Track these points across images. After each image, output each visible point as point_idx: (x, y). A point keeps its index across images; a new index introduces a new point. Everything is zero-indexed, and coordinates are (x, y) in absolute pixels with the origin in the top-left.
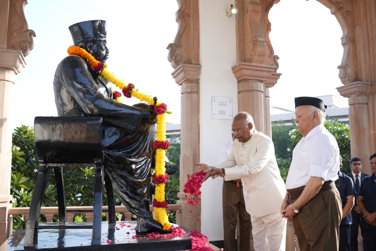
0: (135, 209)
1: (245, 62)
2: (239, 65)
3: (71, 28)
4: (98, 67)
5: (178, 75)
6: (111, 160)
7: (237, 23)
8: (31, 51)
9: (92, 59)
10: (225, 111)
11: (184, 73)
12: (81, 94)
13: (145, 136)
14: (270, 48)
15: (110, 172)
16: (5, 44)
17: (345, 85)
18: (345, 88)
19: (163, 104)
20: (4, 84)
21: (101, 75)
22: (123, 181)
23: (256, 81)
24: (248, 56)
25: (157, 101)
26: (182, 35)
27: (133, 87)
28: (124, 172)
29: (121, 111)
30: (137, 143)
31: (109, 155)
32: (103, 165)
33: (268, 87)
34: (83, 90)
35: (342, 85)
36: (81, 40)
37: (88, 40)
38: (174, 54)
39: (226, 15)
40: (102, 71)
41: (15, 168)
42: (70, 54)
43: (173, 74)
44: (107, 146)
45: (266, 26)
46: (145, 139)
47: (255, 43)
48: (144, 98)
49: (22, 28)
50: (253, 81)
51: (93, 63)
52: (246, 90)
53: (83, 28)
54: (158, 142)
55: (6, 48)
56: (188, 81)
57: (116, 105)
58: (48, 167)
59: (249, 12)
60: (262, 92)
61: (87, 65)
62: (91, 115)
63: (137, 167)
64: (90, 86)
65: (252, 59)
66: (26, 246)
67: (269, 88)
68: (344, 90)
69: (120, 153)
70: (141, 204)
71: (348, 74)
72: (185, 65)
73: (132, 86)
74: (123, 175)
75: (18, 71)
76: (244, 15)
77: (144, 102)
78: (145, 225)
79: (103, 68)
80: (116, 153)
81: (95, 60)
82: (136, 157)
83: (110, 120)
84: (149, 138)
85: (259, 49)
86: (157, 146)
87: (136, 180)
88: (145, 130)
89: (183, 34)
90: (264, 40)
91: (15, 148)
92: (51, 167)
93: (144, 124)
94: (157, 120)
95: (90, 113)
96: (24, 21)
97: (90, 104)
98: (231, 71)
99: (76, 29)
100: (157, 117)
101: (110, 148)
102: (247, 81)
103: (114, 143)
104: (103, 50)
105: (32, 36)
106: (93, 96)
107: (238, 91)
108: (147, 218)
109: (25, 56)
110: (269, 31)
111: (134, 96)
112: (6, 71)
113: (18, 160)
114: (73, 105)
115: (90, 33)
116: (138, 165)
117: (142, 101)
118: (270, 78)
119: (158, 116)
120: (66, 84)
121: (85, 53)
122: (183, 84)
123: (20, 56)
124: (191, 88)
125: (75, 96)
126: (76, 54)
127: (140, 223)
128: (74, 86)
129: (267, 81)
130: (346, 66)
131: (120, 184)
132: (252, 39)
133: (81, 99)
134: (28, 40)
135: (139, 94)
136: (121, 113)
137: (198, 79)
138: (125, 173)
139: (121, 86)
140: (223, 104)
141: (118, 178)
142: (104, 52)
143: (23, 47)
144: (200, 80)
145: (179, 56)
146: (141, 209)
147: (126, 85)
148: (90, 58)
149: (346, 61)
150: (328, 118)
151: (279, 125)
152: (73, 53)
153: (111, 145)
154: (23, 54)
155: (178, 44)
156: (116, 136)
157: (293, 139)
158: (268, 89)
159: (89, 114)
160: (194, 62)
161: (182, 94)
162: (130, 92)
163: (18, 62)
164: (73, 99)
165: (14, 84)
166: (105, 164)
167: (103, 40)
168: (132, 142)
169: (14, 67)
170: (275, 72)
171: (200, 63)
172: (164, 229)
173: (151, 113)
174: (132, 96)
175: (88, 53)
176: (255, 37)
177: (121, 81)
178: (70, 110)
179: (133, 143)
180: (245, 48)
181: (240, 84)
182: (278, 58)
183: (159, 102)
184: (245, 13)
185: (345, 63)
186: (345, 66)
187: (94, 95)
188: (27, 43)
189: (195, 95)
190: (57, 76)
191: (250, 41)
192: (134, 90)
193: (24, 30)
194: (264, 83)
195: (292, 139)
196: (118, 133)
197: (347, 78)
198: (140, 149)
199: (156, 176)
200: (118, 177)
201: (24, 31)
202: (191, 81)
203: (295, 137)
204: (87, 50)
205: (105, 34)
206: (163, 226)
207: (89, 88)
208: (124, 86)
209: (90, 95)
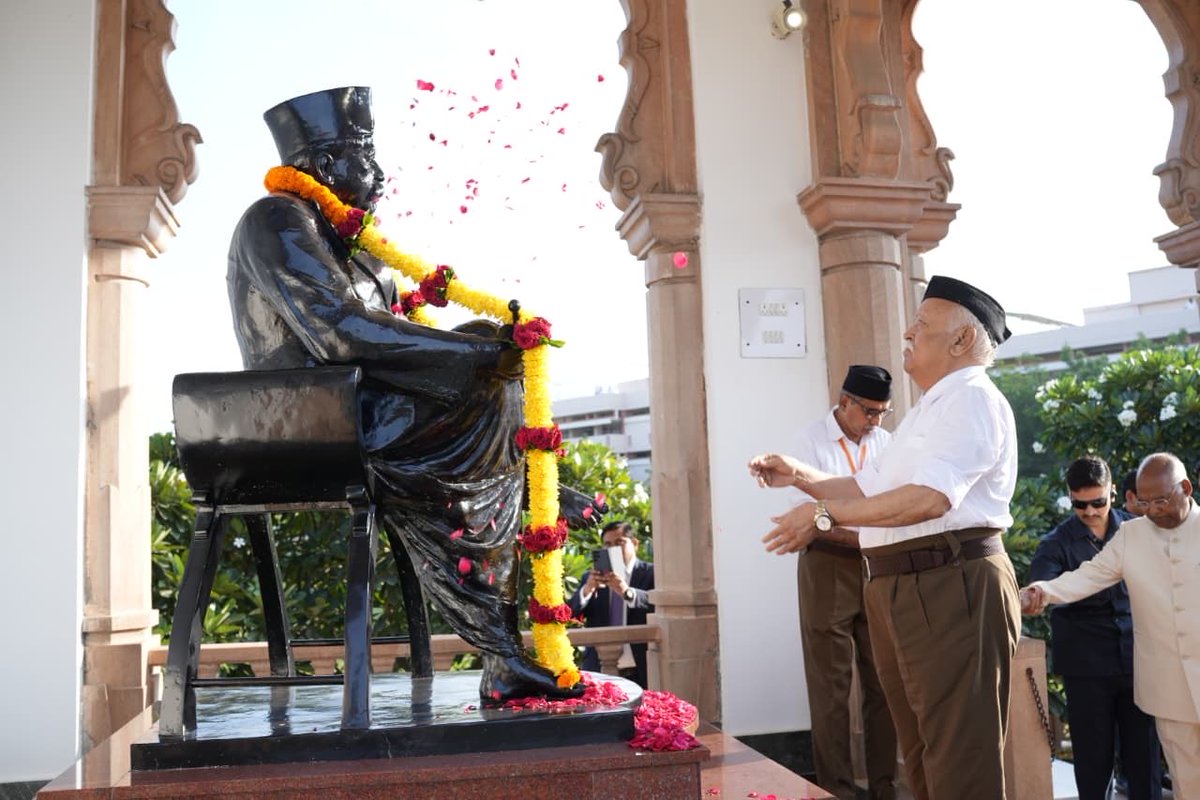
0: (477, 629)
1: (839, 174)
2: (818, 188)
3: (271, 116)
4: (347, 223)
5: (633, 228)
6: (394, 488)
7: (808, 56)
8: (190, 186)
9: (331, 203)
10: (781, 333)
11: (650, 221)
12: (300, 305)
13: (493, 416)
14: (923, 127)
15: (402, 526)
16: (115, 172)
17: (1181, 227)
18: (1183, 239)
19: (539, 319)
20: (118, 286)
21: (358, 247)
22: (437, 550)
23: (876, 233)
24: (846, 157)
25: (520, 312)
26: (640, 104)
27: (451, 275)
28: (438, 523)
29: (415, 345)
30: (469, 437)
31: (389, 476)
32: (373, 502)
33: (919, 249)
34: (306, 294)
35: (1172, 228)
36: (300, 148)
37: (319, 147)
38: (618, 166)
39: (773, 35)
40: (359, 235)
41: (177, 537)
42: (271, 192)
43: (619, 228)
44: (379, 448)
45: (905, 58)
46: (492, 424)
47: (864, 113)
48: (484, 305)
49: (162, 120)
50: (867, 232)
51: (333, 212)
52: (845, 265)
53: (304, 116)
54: (530, 430)
55: (118, 181)
56: (664, 245)
57: (397, 328)
58: (221, 515)
59: (841, 17)
60: (898, 267)
61: (316, 222)
62: (329, 363)
63: (477, 507)
64: (326, 280)
65: (857, 164)
66: (164, 733)
67: (924, 252)
68: (1181, 244)
69: (423, 467)
70: (490, 613)
71: (1189, 191)
72: (652, 197)
73: (445, 272)
74: (436, 532)
75: (156, 248)
76: (828, 26)
77: (483, 316)
78: (504, 676)
79: (361, 223)
80: (409, 467)
81: (339, 204)
82: (472, 477)
83: (384, 375)
84: (504, 420)
85: (876, 133)
86: (527, 442)
87: (473, 544)
88: (491, 397)
89: (643, 105)
90: (893, 104)
91: (176, 477)
92: (230, 516)
93: (487, 381)
94: (524, 367)
95: (326, 356)
96: (164, 100)
97: (327, 331)
98: (798, 208)
99: (283, 117)
100: (524, 358)
101: (391, 453)
102: (847, 236)
103: (400, 439)
104: (364, 172)
105: (192, 142)
106: (333, 309)
107: (821, 266)
108: (511, 656)
109: (174, 203)
110: (914, 73)
111: (455, 301)
112: (119, 249)
113: (185, 512)
114: (281, 336)
115: (327, 127)
116: (479, 502)
117: (478, 313)
118: (922, 220)
119: (527, 356)
120: (258, 277)
121: (312, 187)
122: (651, 255)
123: (158, 204)
124: (674, 268)
125: (283, 311)
126: (286, 191)
127: (492, 670)
128: (279, 284)
129: (909, 229)
130: (1182, 167)
131: (430, 558)
132: (856, 101)
133: (301, 319)
134: (181, 155)
135: (469, 293)
136: (413, 351)
137: (696, 239)
138: (439, 527)
139: (417, 274)
140: (775, 311)
141: (422, 541)
142: (369, 179)
143: (167, 175)
144: (701, 241)
145: (632, 170)
146: (493, 629)
147: (430, 270)
148: (326, 201)
149: (1183, 148)
150: (1188, 339)
151: (1021, 370)
152: (279, 190)
153: (390, 445)
154: (168, 196)
155: (627, 135)
156: (407, 419)
157: (1050, 412)
158: (921, 255)
159: (325, 360)
160: (678, 187)
161: (648, 286)
162: (442, 289)
163: (154, 222)
164: (279, 318)
165: (147, 285)
166: (380, 501)
167: (362, 143)
168: (453, 436)
169: (144, 238)
170: (943, 200)
171: (699, 189)
172: (560, 684)
173: (506, 347)
174: (450, 303)
175: (318, 184)
176: (864, 96)
177: (414, 261)
178: (274, 351)
179: (457, 439)
180: (836, 131)
181: (824, 245)
182: (949, 156)
183: (527, 315)
184: (833, 22)
185: (1177, 154)
186: (1178, 165)
187: (338, 303)
188: (176, 163)
189: (685, 289)
190: (235, 258)
191: (849, 111)
192: (452, 283)
193: (169, 127)
194: (904, 237)
195: (1046, 413)
196: (409, 410)
197: (1185, 206)
198: (478, 453)
199: (531, 531)
200: (423, 538)
201: (169, 131)
202: (672, 245)
203: (1055, 404)
204: (318, 178)
205: (369, 125)
206: (559, 676)
207: (323, 287)
208: (425, 273)
209: (325, 305)
